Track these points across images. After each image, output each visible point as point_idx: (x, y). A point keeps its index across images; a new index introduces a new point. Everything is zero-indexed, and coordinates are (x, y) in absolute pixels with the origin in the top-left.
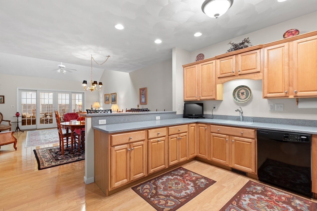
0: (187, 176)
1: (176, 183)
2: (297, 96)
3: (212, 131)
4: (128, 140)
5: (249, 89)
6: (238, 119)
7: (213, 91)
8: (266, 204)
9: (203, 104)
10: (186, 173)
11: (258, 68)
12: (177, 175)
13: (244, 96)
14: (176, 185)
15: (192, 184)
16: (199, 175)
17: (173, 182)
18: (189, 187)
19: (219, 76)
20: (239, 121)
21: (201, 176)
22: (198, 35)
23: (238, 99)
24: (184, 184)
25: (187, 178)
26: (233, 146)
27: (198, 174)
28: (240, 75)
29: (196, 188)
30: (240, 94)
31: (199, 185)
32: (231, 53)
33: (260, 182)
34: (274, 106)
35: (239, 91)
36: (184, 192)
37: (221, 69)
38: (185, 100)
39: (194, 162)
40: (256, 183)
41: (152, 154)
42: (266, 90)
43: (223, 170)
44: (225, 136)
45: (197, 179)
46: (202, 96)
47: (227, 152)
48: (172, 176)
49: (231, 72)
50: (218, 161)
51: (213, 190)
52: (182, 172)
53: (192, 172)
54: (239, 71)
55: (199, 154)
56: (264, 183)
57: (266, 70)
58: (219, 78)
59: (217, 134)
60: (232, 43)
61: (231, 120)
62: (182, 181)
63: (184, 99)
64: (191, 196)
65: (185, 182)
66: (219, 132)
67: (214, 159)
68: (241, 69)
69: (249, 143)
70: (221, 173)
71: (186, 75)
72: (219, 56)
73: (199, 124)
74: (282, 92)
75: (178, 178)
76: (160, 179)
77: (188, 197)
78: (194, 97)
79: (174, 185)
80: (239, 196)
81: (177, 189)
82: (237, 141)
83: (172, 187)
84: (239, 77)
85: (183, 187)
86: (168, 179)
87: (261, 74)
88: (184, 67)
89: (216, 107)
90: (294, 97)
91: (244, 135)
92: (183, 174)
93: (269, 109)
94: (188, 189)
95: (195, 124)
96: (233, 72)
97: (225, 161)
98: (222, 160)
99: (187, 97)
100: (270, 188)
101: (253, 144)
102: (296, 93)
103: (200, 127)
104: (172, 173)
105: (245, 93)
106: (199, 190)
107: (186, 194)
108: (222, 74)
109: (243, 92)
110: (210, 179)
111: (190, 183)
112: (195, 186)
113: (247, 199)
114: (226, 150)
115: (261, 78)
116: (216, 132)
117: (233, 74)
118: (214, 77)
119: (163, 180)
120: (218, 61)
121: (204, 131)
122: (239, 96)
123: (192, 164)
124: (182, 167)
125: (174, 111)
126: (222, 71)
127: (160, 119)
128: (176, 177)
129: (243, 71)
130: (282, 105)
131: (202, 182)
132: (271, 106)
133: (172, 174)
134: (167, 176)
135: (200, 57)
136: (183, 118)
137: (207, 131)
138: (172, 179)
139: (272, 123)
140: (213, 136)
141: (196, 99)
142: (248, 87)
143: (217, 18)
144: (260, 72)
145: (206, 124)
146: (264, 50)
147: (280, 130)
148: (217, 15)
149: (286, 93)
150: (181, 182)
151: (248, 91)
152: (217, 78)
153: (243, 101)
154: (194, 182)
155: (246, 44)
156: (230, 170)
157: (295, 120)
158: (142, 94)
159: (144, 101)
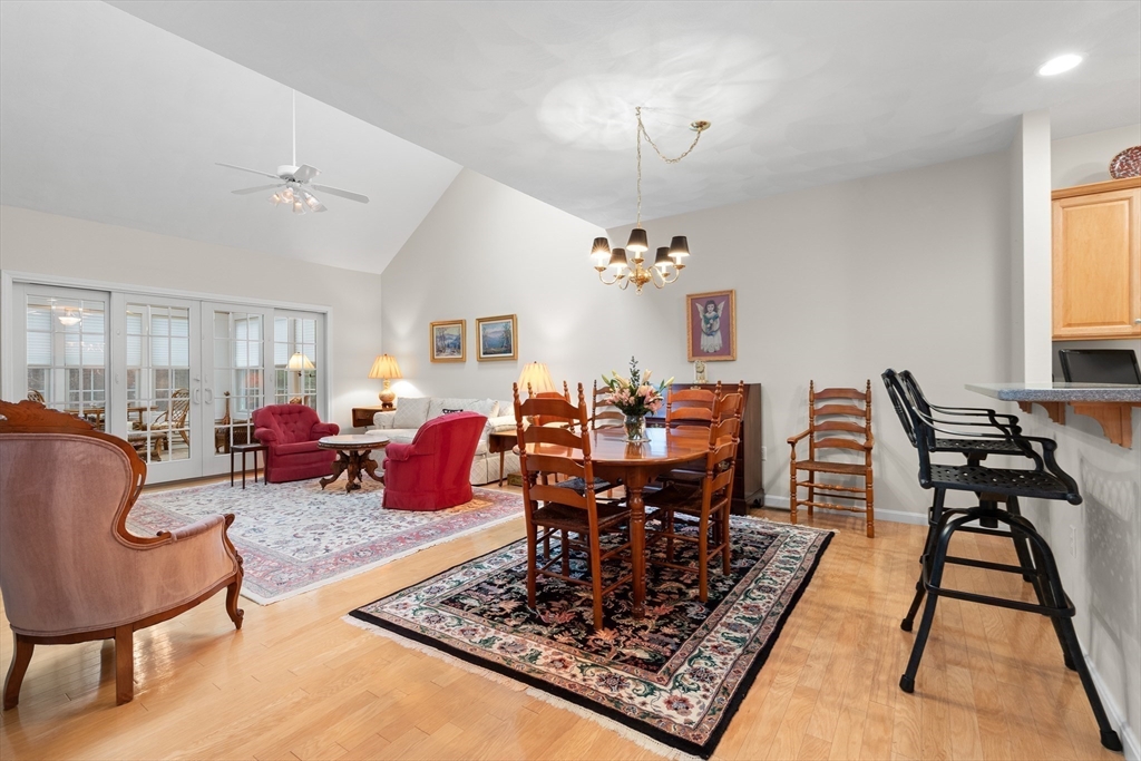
71: (1067, 230)
99: (1070, 325)
135: (1135, 165)
158: (705, 317)
159: (718, 348)
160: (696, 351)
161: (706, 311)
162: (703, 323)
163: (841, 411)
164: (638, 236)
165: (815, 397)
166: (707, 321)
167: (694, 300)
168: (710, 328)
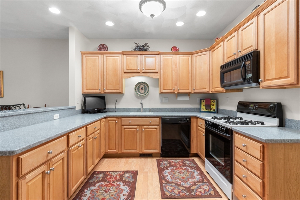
0: (110, 178)
1: (106, 191)
2: (179, 92)
3: (123, 124)
4: (45, 157)
5: (148, 86)
6: (139, 110)
7: (119, 85)
8: (178, 172)
9: (105, 97)
10: (106, 175)
11: (157, 69)
12: (98, 182)
13: (143, 91)
14: (108, 193)
15: (122, 184)
16: (120, 171)
17: (102, 192)
18: (122, 187)
19: (125, 71)
20: (140, 112)
21: (122, 171)
22: (110, 24)
23: (138, 93)
24: (114, 188)
25: (112, 179)
26: (143, 134)
27: (118, 171)
28: (143, 72)
29: (128, 186)
30: (140, 89)
31: (128, 181)
32: (137, 52)
33: (162, 158)
34: (163, 99)
35: (139, 86)
36: (121, 195)
37: (127, 65)
38: (84, 93)
39: (104, 161)
40: (161, 160)
41: (73, 167)
42: (162, 87)
43: (134, 158)
44: (136, 126)
45: (122, 176)
46: (107, 89)
47: (138, 140)
48: (94, 186)
49: (136, 69)
50: (129, 152)
51: (142, 179)
52: (101, 176)
53: (111, 171)
54: (143, 69)
55: (109, 150)
56: (165, 158)
57: (162, 71)
58: (125, 72)
59: (128, 126)
60: (137, 43)
61: (132, 112)
62: (109, 185)
63: (83, 91)
64: (131, 195)
65: (114, 185)
66: (131, 124)
67: (125, 151)
68: (145, 67)
69: (156, 129)
70: (134, 161)
71: (86, 63)
72: (126, 52)
73: (109, 119)
74: (171, 89)
75: (103, 185)
76: (82, 196)
77: (129, 197)
78: (97, 89)
79: (106, 194)
80: (162, 175)
81: (112, 196)
82: (146, 130)
83: (106, 197)
84: (143, 74)
85: (116, 191)
86: (92, 192)
87: (159, 74)
88: (83, 54)
89: (118, 101)
90: (178, 93)
91: (152, 124)
92: (103, 177)
93: (160, 101)
94: (123, 190)
95: (104, 119)
96: (138, 69)
97: (136, 150)
98: (133, 149)
99: (87, 89)
100: (170, 159)
101: (158, 129)
102: (179, 90)
103: (110, 122)
104: (91, 181)
105: (144, 89)
106: (132, 186)
107: (126, 197)
108: (127, 69)
109: (142, 88)
110: (132, 171)
111: (118, 183)
112: (126, 184)
113: (167, 174)
114: (137, 139)
115: (158, 77)
116: (128, 124)
117: (138, 71)
118: (120, 71)
119: (86, 195)
120: (125, 56)
121: (115, 125)
122: (139, 91)
123: (103, 163)
124: (96, 171)
125: (71, 105)
126: (129, 67)
127: (58, 118)
128: (99, 184)
129: (146, 69)
130: (168, 98)
131: (128, 177)
132: (161, 99)
133: (92, 183)
134: (88, 189)
135: (103, 49)
136: (81, 114)
137: (117, 125)
138: (97, 189)
139: (162, 112)
140: (124, 129)
141: (100, 91)
142: (146, 84)
143: (152, 18)
144: (157, 72)
145: (117, 117)
146: (160, 56)
147: (175, 116)
148: (152, 15)
149: (174, 90)
150: (110, 187)
151: (146, 87)
152: (123, 72)
153: (143, 95)
154: (121, 180)
155: (146, 47)
156: (139, 156)
157: (174, 108)
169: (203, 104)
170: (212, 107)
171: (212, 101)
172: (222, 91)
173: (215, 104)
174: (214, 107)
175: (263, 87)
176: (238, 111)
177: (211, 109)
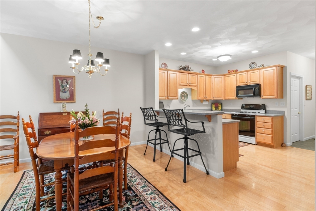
7: (177, 93)
9: (163, 102)
11: (196, 84)
28: (190, 85)
42: (199, 96)
46: (170, 97)
49: (186, 83)
58: (179, 85)
68: (191, 82)
87: (197, 87)
89: (169, 105)
90: (206, 99)
108: (181, 83)
117: (187, 85)
120: (180, 73)
130: (196, 103)
135: (164, 66)
141: (166, 98)
142: (187, 93)
146: (198, 75)
149: (204, 97)
158: (62, 85)
159: (68, 98)
160: (58, 99)
161: (62, 83)
162: (61, 87)
163: (111, 118)
164: (100, 55)
165: (104, 114)
166: (63, 87)
167: (57, 78)
168: (64, 90)
169: (213, 106)
170: (219, 108)
171: (219, 104)
172: (236, 99)
173: (220, 106)
174: (220, 108)
175: (263, 98)
176: (242, 109)
177: (218, 109)
